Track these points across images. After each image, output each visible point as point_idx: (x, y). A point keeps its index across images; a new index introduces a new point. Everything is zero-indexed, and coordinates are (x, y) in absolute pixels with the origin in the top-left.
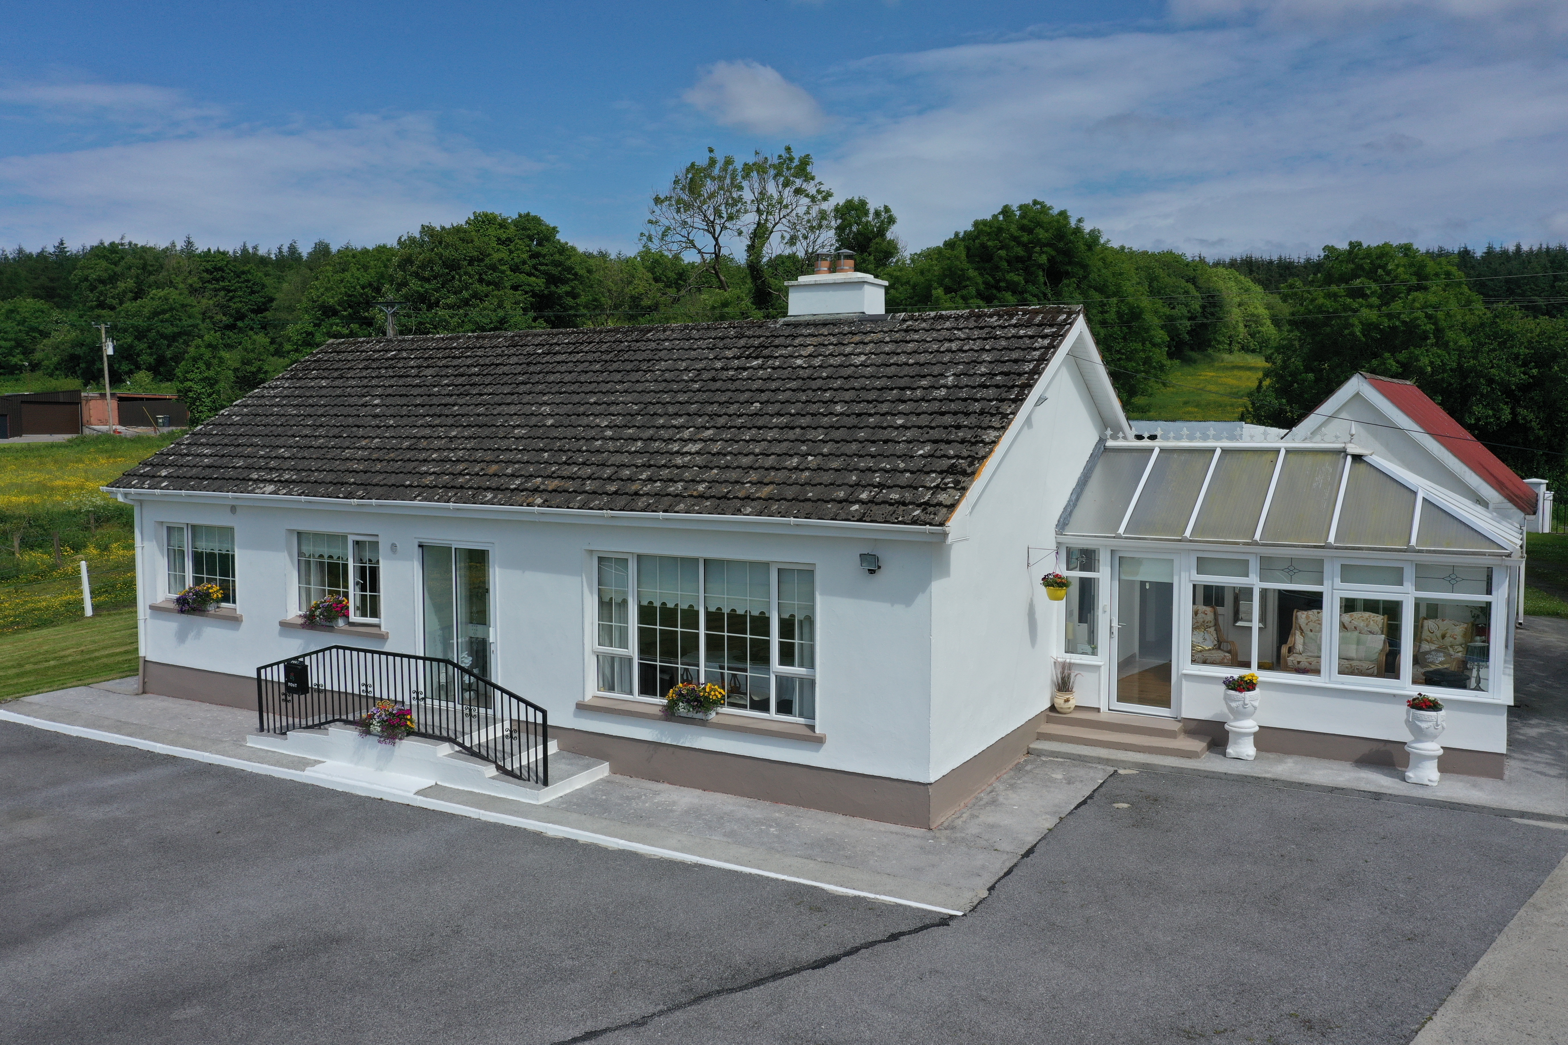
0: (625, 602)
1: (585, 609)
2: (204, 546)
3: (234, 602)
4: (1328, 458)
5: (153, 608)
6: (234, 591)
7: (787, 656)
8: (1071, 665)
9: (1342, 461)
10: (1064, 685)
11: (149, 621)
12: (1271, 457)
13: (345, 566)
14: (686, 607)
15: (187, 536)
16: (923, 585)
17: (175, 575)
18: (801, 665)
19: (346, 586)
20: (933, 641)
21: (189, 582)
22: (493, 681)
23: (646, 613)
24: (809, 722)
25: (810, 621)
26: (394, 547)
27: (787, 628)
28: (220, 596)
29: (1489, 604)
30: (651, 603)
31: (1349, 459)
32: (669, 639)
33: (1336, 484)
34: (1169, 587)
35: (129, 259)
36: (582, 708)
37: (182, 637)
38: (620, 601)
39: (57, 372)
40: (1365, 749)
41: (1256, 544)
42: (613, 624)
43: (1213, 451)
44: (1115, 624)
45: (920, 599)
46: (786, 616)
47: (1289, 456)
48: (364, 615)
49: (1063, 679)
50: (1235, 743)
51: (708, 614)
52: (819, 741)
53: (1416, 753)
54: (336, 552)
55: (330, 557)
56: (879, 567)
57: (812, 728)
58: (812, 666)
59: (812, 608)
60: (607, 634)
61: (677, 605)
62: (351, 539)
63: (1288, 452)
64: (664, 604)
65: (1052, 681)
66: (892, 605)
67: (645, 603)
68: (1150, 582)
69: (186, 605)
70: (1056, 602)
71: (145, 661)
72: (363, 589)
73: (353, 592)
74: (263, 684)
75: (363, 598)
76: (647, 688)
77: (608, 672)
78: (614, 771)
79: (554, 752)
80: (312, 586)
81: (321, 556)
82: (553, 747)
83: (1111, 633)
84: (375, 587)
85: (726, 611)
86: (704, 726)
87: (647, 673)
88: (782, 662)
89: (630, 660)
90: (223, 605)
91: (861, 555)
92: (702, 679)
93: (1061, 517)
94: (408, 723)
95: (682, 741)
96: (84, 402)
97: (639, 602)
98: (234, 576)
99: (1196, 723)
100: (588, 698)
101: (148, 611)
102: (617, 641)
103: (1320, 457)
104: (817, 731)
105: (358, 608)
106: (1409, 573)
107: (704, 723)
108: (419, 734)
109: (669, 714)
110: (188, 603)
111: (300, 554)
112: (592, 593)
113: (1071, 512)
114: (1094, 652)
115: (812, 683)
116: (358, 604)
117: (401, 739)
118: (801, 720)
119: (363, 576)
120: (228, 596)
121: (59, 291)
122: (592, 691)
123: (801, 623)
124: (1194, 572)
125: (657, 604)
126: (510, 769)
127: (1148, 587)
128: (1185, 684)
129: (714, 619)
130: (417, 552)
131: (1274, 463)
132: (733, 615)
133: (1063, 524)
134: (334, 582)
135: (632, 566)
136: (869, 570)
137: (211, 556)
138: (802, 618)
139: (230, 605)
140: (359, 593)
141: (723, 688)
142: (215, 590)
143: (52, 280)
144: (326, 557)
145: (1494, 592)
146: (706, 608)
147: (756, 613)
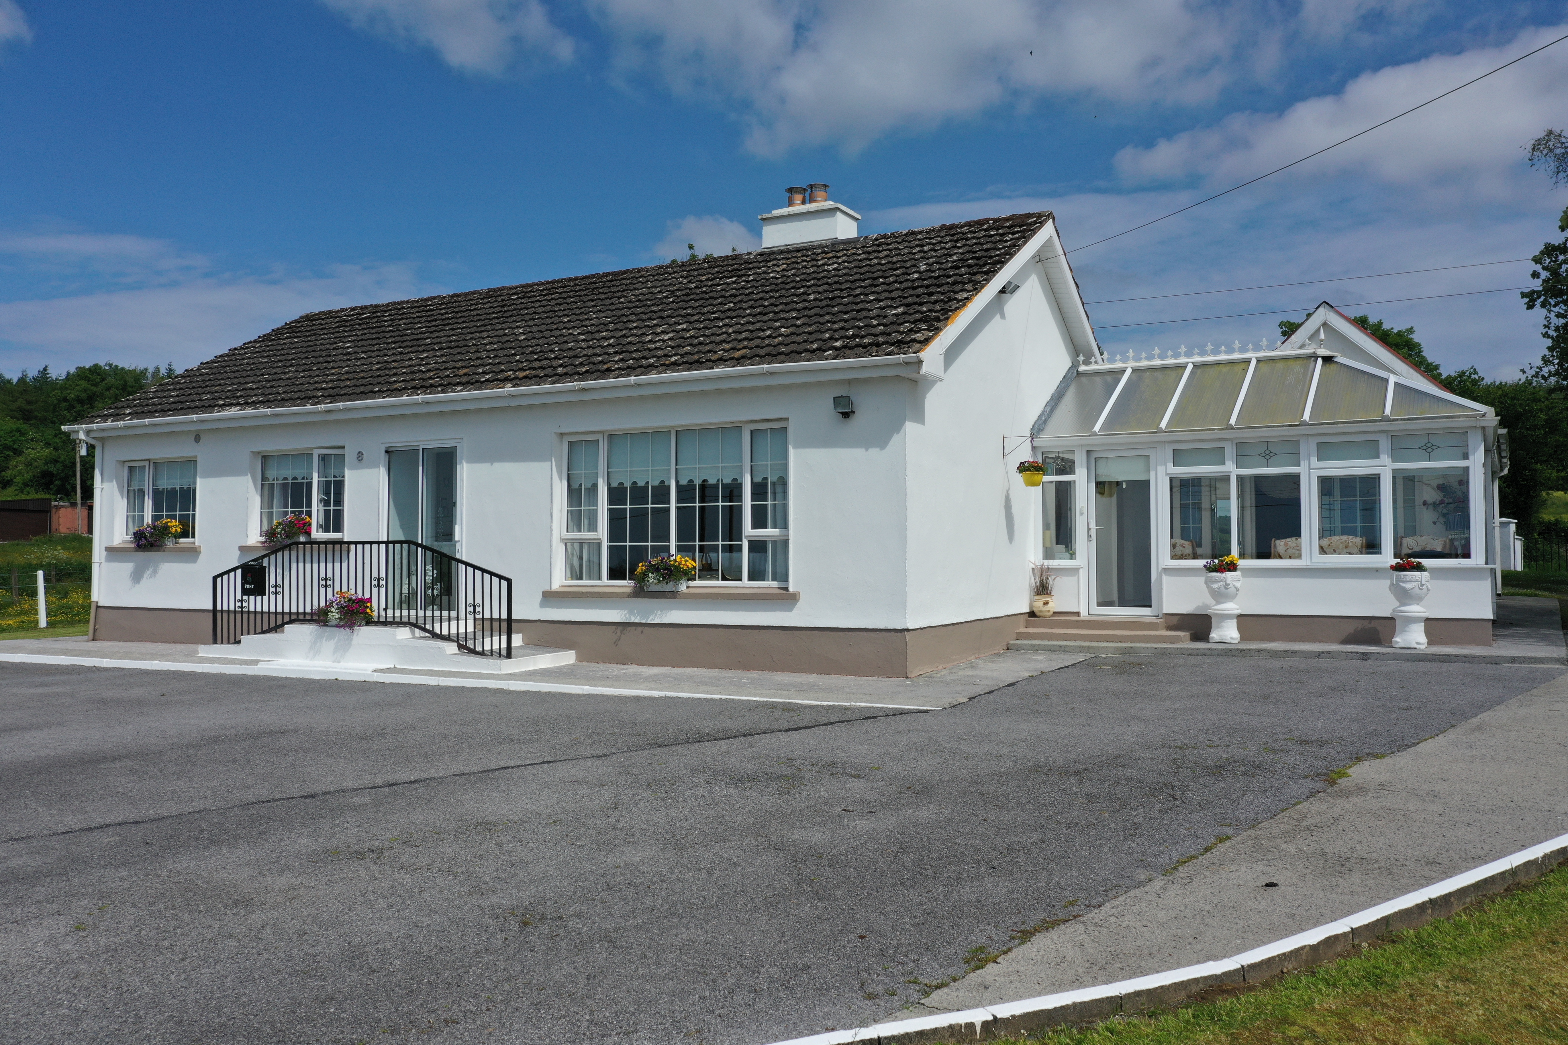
0: (595, 486)
1: (554, 494)
2: (165, 484)
3: (193, 537)
4: (1300, 362)
5: (110, 550)
6: (194, 528)
7: (759, 521)
8: (1049, 569)
9: (1312, 364)
10: (1042, 589)
11: (104, 564)
12: (1243, 366)
13: (310, 485)
14: (656, 483)
15: (148, 474)
16: (896, 427)
17: (134, 516)
18: (774, 526)
19: (309, 505)
20: (908, 483)
21: (148, 519)
22: (458, 556)
23: (616, 495)
24: (782, 584)
25: (783, 483)
26: (360, 456)
27: (759, 491)
28: (179, 530)
29: (1466, 469)
30: (621, 484)
31: (1320, 361)
32: (639, 516)
33: (1308, 379)
34: (1144, 485)
35: (110, 380)
36: (550, 597)
37: (137, 577)
38: (589, 485)
39: (28, 489)
40: (1350, 628)
41: (1232, 428)
42: (583, 508)
43: (1184, 367)
44: (1093, 526)
45: (896, 439)
46: (759, 479)
47: (1261, 365)
48: (327, 530)
49: (1041, 582)
50: (1219, 627)
51: (679, 488)
52: (793, 598)
53: (1401, 616)
54: (300, 473)
55: (295, 478)
56: (853, 412)
57: (786, 589)
58: (785, 525)
59: (785, 467)
60: (575, 519)
61: (648, 483)
62: (316, 453)
63: (1259, 361)
64: (635, 483)
65: (1030, 587)
66: (867, 450)
67: (615, 484)
68: (1126, 481)
69: (143, 539)
70: (1033, 488)
71: (98, 607)
72: (327, 503)
73: (317, 509)
74: (219, 615)
75: (327, 513)
76: (616, 573)
77: (576, 562)
78: (580, 658)
79: (519, 644)
80: (275, 510)
81: (286, 479)
82: (517, 640)
83: (1089, 536)
84: (339, 501)
85: (697, 482)
86: (675, 597)
87: (615, 553)
88: (755, 526)
89: (599, 544)
90: (182, 540)
91: (834, 398)
92: (673, 550)
93: (1035, 422)
94: (368, 610)
95: (651, 618)
96: (54, 510)
97: (609, 485)
98: (194, 510)
99: (1178, 617)
100: (556, 586)
101: (104, 553)
102: (586, 522)
103: (1291, 362)
104: (791, 589)
105: (321, 526)
106: (1385, 444)
107: (674, 594)
108: (378, 623)
109: (640, 592)
110: (145, 538)
111: (264, 478)
112: (561, 480)
113: (1045, 422)
114: (1072, 556)
115: (786, 542)
116: (321, 522)
117: (359, 626)
118: (775, 584)
119: (327, 493)
120: (187, 531)
121: (36, 413)
122: (559, 580)
123: (774, 484)
124: (1170, 465)
125: (628, 484)
126: (472, 647)
127: (1124, 486)
128: (1165, 579)
129: (685, 492)
130: (384, 458)
131: (1245, 371)
132: (704, 486)
133: (1037, 429)
134: (297, 503)
135: (603, 446)
136: (843, 413)
137: (172, 493)
138: (775, 479)
139: (190, 540)
140: (321, 508)
141: (694, 560)
142: (175, 526)
143: (29, 403)
144: (290, 479)
145: (1471, 457)
146: (677, 482)
147: (728, 480)
